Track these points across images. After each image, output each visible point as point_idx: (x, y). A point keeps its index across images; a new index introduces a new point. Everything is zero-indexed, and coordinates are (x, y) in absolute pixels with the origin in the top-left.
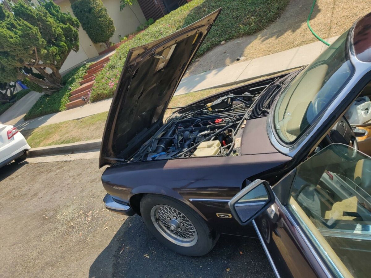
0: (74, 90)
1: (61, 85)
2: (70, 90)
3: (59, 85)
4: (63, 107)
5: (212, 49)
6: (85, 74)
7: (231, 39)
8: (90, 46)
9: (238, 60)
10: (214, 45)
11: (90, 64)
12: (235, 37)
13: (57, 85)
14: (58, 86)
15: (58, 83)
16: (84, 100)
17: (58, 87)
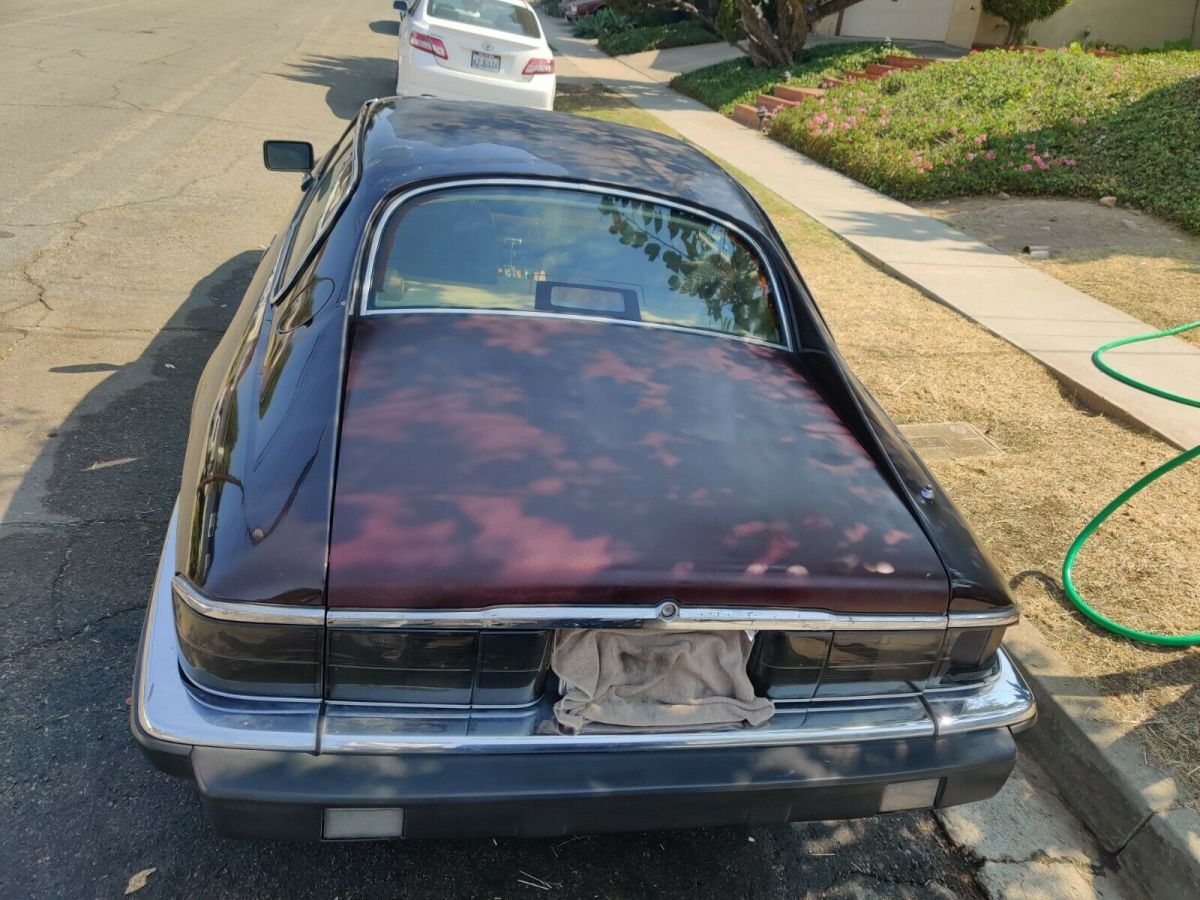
0: (792, 88)
1: (791, 58)
2: (784, 80)
3: (788, 54)
4: (730, 108)
5: (1076, 198)
6: (859, 67)
7: (1142, 208)
8: (972, 9)
9: (1027, 250)
10: (1090, 192)
11: (896, 52)
12: (1150, 210)
13: (782, 52)
14: (785, 56)
15: (790, 49)
16: (761, 118)
17: (782, 60)
